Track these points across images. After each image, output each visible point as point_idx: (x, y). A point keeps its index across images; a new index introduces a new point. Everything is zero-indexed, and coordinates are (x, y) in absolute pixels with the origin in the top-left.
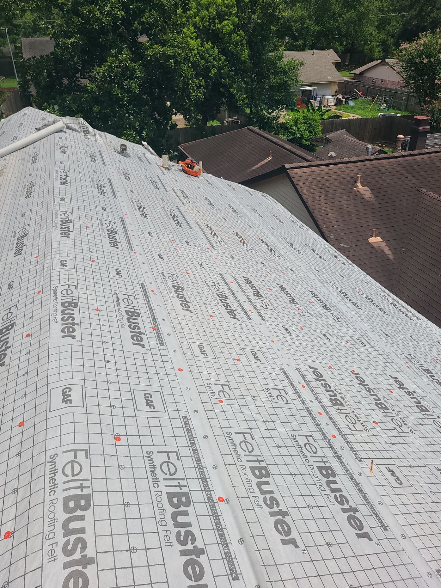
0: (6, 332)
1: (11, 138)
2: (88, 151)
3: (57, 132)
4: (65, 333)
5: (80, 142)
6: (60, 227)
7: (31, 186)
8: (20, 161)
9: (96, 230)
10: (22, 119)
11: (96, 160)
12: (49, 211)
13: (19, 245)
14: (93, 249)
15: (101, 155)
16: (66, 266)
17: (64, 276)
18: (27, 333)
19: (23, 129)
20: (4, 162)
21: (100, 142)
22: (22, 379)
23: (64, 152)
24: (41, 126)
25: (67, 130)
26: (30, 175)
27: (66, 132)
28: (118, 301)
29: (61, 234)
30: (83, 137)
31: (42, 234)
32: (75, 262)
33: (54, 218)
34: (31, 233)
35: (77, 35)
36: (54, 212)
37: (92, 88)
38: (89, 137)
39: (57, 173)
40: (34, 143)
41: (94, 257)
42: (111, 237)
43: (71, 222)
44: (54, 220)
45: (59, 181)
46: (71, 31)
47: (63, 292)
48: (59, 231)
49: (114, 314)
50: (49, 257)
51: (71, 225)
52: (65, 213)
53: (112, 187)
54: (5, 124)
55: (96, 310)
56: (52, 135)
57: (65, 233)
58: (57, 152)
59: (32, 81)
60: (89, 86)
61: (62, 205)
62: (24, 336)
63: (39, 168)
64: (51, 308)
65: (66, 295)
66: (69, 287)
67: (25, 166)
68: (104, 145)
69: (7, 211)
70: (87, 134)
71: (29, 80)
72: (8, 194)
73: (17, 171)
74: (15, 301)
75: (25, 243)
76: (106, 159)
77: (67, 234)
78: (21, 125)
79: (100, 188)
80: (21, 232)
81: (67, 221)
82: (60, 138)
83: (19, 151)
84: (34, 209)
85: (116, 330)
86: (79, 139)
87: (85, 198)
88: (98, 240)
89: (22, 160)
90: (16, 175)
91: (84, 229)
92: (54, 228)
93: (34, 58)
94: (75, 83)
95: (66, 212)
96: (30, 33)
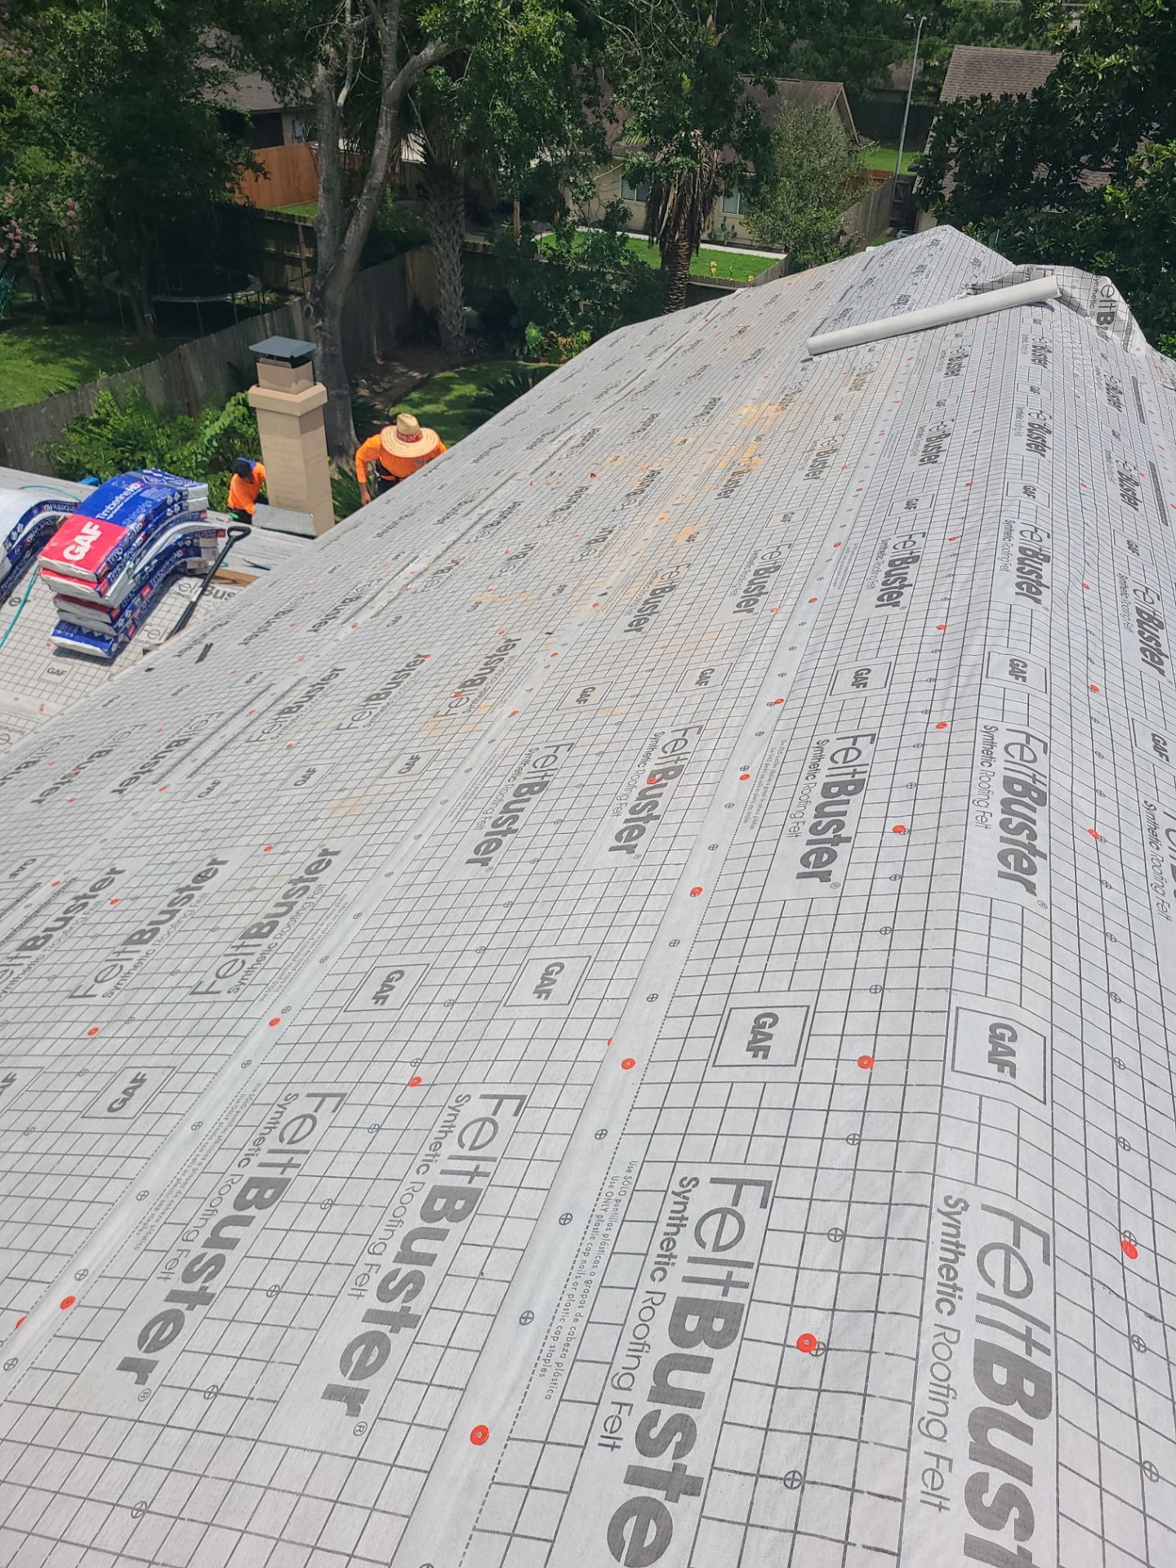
0: (837, 795)
1: (892, 296)
2: (1102, 373)
3: (1029, 305)
4: (1008, 865)
5: (1085, 343)
6: (1015, 565)
7: (940, 433)
8: (913, 363)
9: (1109, 601)
10: (925, 254)
11: (1122, 401)
12: (990, 515)
13: (892, 579)
14: (1096, 653)
15: (1137, 393)
16: (1024, 679)
17: (1016, 706)
18: (899, 822)
19: (925, 281)
20: (870, 355)
21: (1137, 353)
22: (873, 941)
23: (1043, 362)
24: (989, 280)
25: (1055, 304)
26: (939, 404)
27: (1052, 309)
28: (1153, 829)
29: (1019, 585)
30: (1094, 332)
31: (963, 573)
32: (1047, 675)
33: (1001, 536)
34: (929, 558)
35: (1133, 46)
36: (1002, 521)
37: (1117, 200)
38: (1109, 333)
39: (1020, 414)
40: (957, 322)
41: (1097, 680)
42: (1147, 635)
43: (1047, 559)
44: (1001, 542)
45: (1024, 439)
46: (1121, 34)
47: (1010, 748)
48: (1013, 576)
49: (1138, 865)
50: (979, 640)
51: (1046, 568)
52: (1033, 530)
53: (1158, 489)
54: (875, 260)
55: (1090, 831)
56: (1013, 310)
57: (1030, 587)
58: (1026, 359)
59: (957, 161)
60: (1111, 194)
61: (1028, 505)
62: (889, 828)
63: (968, 390)
64: (975, 782)
65: (1017, 759)
66: (1028, 741)
67: (926, 376)
68: (1145, 365)
69: (867, 483)
70: (1105, 325)
71: (952, 156)
72: (872, 441)
73: (903, 388)
74: (870, 725)
75: (911, 579)
76: (1147, 406)
77: (1034, 590)
78: (921, 268)
79: (1127, 485)
80: (900, 547)
81: (1035, 554)
82: (1035, 321)
83: (912, 335)
84: (944, 497)
85: (1144, 914)
86: (1084, 335)
87: (1088, 501)
88: (1111, 633)
89: (918, 360)
90: (900, 396)
91: (1076, 591)
92: (999, 564)
93: (986, 98)
94: (1068, 178)
95: (1036, 529)
96: (975, 33)
